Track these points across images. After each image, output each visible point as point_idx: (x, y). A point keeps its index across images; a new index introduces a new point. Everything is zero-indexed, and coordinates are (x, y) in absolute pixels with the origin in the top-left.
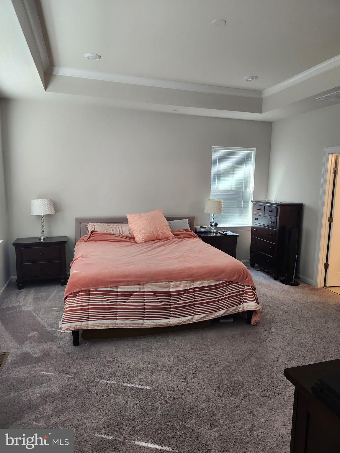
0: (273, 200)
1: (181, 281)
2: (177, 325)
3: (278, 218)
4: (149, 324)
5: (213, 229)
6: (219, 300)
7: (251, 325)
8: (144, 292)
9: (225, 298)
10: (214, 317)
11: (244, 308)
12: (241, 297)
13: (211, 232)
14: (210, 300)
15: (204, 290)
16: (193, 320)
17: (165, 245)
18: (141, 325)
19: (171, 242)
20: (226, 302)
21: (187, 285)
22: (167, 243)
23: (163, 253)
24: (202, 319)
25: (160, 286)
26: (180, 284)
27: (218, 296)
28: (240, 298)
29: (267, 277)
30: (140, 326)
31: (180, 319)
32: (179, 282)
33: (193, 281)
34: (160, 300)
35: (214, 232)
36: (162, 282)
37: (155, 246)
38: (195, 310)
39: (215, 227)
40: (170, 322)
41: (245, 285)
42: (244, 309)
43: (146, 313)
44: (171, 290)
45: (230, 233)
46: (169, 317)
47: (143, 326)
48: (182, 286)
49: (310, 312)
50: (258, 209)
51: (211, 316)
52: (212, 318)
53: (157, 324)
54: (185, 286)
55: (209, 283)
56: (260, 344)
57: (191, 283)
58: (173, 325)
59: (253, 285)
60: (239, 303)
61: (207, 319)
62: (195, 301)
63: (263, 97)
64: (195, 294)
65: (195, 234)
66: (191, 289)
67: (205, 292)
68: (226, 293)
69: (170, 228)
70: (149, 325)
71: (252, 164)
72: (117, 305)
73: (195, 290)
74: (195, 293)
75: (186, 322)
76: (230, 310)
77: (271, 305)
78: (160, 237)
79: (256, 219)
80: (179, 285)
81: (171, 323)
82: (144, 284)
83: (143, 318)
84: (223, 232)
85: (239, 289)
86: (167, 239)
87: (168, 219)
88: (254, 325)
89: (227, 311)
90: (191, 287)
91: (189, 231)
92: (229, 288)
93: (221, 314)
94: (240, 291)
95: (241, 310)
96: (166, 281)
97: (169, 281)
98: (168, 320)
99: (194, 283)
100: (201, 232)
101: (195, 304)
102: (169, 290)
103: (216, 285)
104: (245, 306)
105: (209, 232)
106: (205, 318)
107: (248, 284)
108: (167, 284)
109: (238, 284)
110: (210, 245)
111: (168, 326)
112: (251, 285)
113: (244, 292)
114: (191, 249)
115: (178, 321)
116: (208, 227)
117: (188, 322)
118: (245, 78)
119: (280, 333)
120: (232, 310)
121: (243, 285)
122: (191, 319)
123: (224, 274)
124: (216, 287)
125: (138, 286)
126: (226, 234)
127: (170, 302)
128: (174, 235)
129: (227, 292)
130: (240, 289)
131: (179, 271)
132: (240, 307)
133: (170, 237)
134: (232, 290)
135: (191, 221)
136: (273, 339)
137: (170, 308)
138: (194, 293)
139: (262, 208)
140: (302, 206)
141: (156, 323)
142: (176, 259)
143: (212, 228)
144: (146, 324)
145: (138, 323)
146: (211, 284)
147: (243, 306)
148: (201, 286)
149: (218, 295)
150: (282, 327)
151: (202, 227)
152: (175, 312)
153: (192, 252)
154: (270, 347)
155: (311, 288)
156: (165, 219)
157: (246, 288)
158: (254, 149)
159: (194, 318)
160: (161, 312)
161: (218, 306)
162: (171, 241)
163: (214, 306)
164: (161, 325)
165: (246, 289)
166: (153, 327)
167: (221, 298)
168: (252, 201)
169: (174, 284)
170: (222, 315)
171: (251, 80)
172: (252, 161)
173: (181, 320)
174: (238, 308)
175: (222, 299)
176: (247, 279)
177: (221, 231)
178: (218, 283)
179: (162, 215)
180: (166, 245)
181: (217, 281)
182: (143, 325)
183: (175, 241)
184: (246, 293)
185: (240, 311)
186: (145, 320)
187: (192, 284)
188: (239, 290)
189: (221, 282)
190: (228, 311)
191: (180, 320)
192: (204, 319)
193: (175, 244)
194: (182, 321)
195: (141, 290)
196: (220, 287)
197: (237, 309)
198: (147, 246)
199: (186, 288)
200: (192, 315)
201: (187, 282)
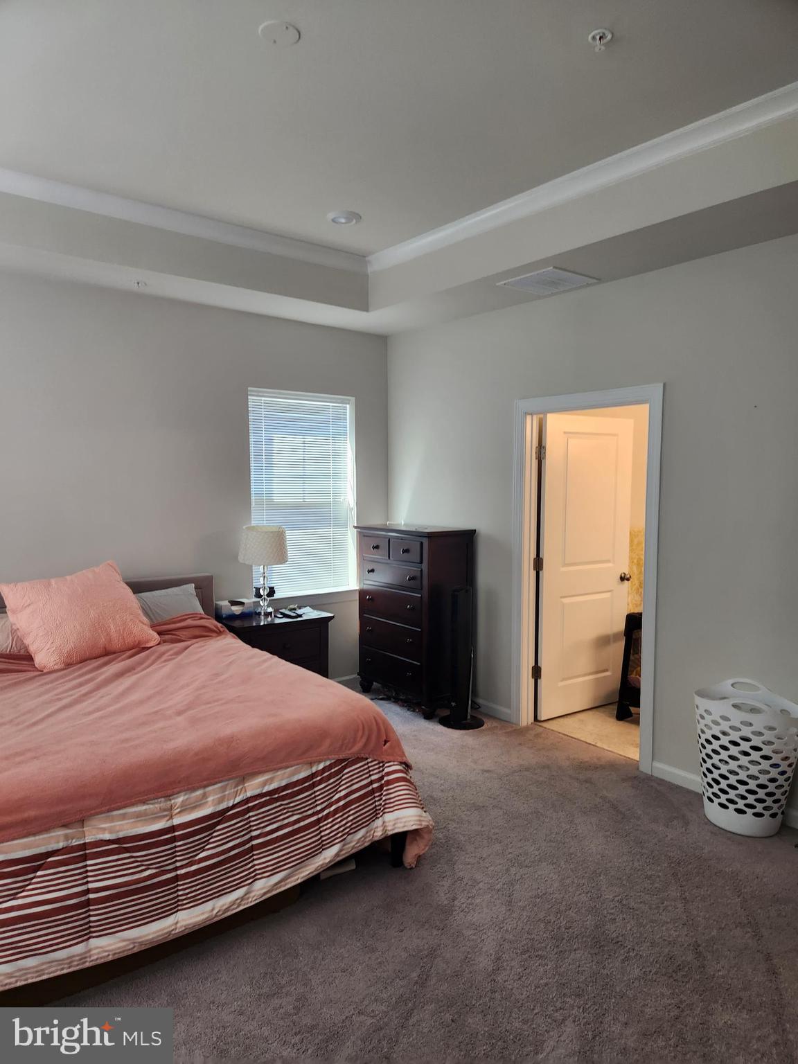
0: (403, 523)
1: (205, 787)
2: (202, 926)
3: (425, 566)
4: (107, 949)
5: (265, 606)
6: (319, 821)
7: (406, 868)
8: (84, 846)
9: (336, 811)
10: (309, 874)
11: (385, 827)
12: (377, 797)
13: (259, 614)
15: (277, 800)
16: (248, 898)
17: (134, 669)
18: (80, 960)
19: (153, 658)
20: (337, 824)
21: (225, 795)
22: (140, 663)
23: (135, 697)
24: (276, 889)
25: (138, 816)
26: (205, 796)
27: (316, 809)
28: (373, 801)
29: (408, 714)
30: (78, 965)
32: (199, 792)
33: (243, 779)
34: (140, 861)
35: (267, 614)
36: (144, 802)
37: (103, 677)
38: (254, 865)
39: (268, 599)
40: (177, 923)
41: (383, 762)
42: (386, 830)
43: (96, 915)
44: (177, 821)
45: (309, 614)
46: (174, 908)
47: (86, 962)
48: (210, 803)
49: (527, 796)
50: (374, 548)
51: (301, 873)
52: (303, 878)
53: (134, 943)
54: (221, 801)
56: (441, 927)
57: (237, 786)
58: (187, 931)
59: (404, 760)
60: (373, 817)
62: (252, 839)
63: (369, 271)
64: (249, 817)
65: (219, 625)
66: (236, 804)
67: (278, 804)
68: (337, 796)
69: (146, 613)
70: (107, 954)
71: (348, 437)
73: (250, 805)
74: (251, 814)
75: (228, 911)
76: (349, 843)
77: (437, 794)
78: (116, 644)
79: (369, 571)
80: (201, 800)
81: (181, 927)
82: (82, 822)
83: (86, 933)
84: (291, 610)
85: (370, 776)
86: (140, 648)
87: (138, 587)
88: (412, 868)
89: (344, 845)
90: (238, 800)
91: (201, 618)
92: (343, 778)
93: (327, 861)
94: (372, 782)
95: (378, 834)
96: (159, 794)
97: (169, 792)
98: (171, 920)
99: (246, 785)
100: (233, 617)
101: (253, 848)
102: (170, 821)
103: (310, 778)
104: (389, 821)
105: (254, 615)
106: (283, 883)
107: (392, 759)
108: (160, 804)
109: (366, 762)
110: (267, 655)
111: (171, 938)
112: (400, 759)
113: (383, 782)
114: (217, 675)
115: (203, 914)
116: (249, 600)
117: (234, 909)
118: (331, 216)
119: (478, 876)
120: (358, 840)
121: (379, 763)
122: (242, 898)
123: (327, 742)
124: (310, 783)
125: (62, 832)
126: (300, 616)
127: (176, 861)
128: (160, 633)
129: (340, 791)
130: (373, 775)
131: (196, 754)
132: (374, 827)
133: (148, 641)
134: (352, 781)
135: (204, 589)
136: (469, 901)
137: (177, 878)
138: (247, 816)
139: (384, 544)
140: (473, 536)
141: (133, 941)
142: (179, 713)
143: (261, 602)
144: (99, 953)
145: (68, 958)
146: (295, 779)
147: (384, 822)
148: (266, 789)
149: (317, 805)
150: (478, 855)
151: (234, 603)
152: (194, 889)
153: (222, 682)
154: (468, 927)
155: (510, 729)
156: (129, 591)
157: (386, 770)
158: (349, 400)
159: (252, 891)
160: (147, 901)
161: (319, 837)
162: (152, 653)
163: (309, 839)
164: (150, 941)
165: (388, 774)
166: (121, 955)
167: (326, 812)
168: (355, 527)
169: (183, 801)
170: (330, 862)
171: (343, 221)
172: (348, 429)
173: (213, 910)
174: (371, 830)
175: (327, 817)
176: (388, 744)
177: (286, 609)
178: (314, 770)
179: (119, 578)
180: (139, 669)
181: (311, 764)
182: (86, 958)
183: (163, 654)
184: (388, 783)
185: (376, 839)
186: (91, 940)
187: (240, 788)
188: (369, 780)
189: (321, 766)
190: (347, 846)
191: (211, 908)
192: (280, 887)
193: (166, 661)
194: (215, 912)
195: (75, 843)
196: (320, 782)
197: (368, 834)
198: (74, 679)
199: (223, 806)
200: (246, 885)
201: (227, 785)
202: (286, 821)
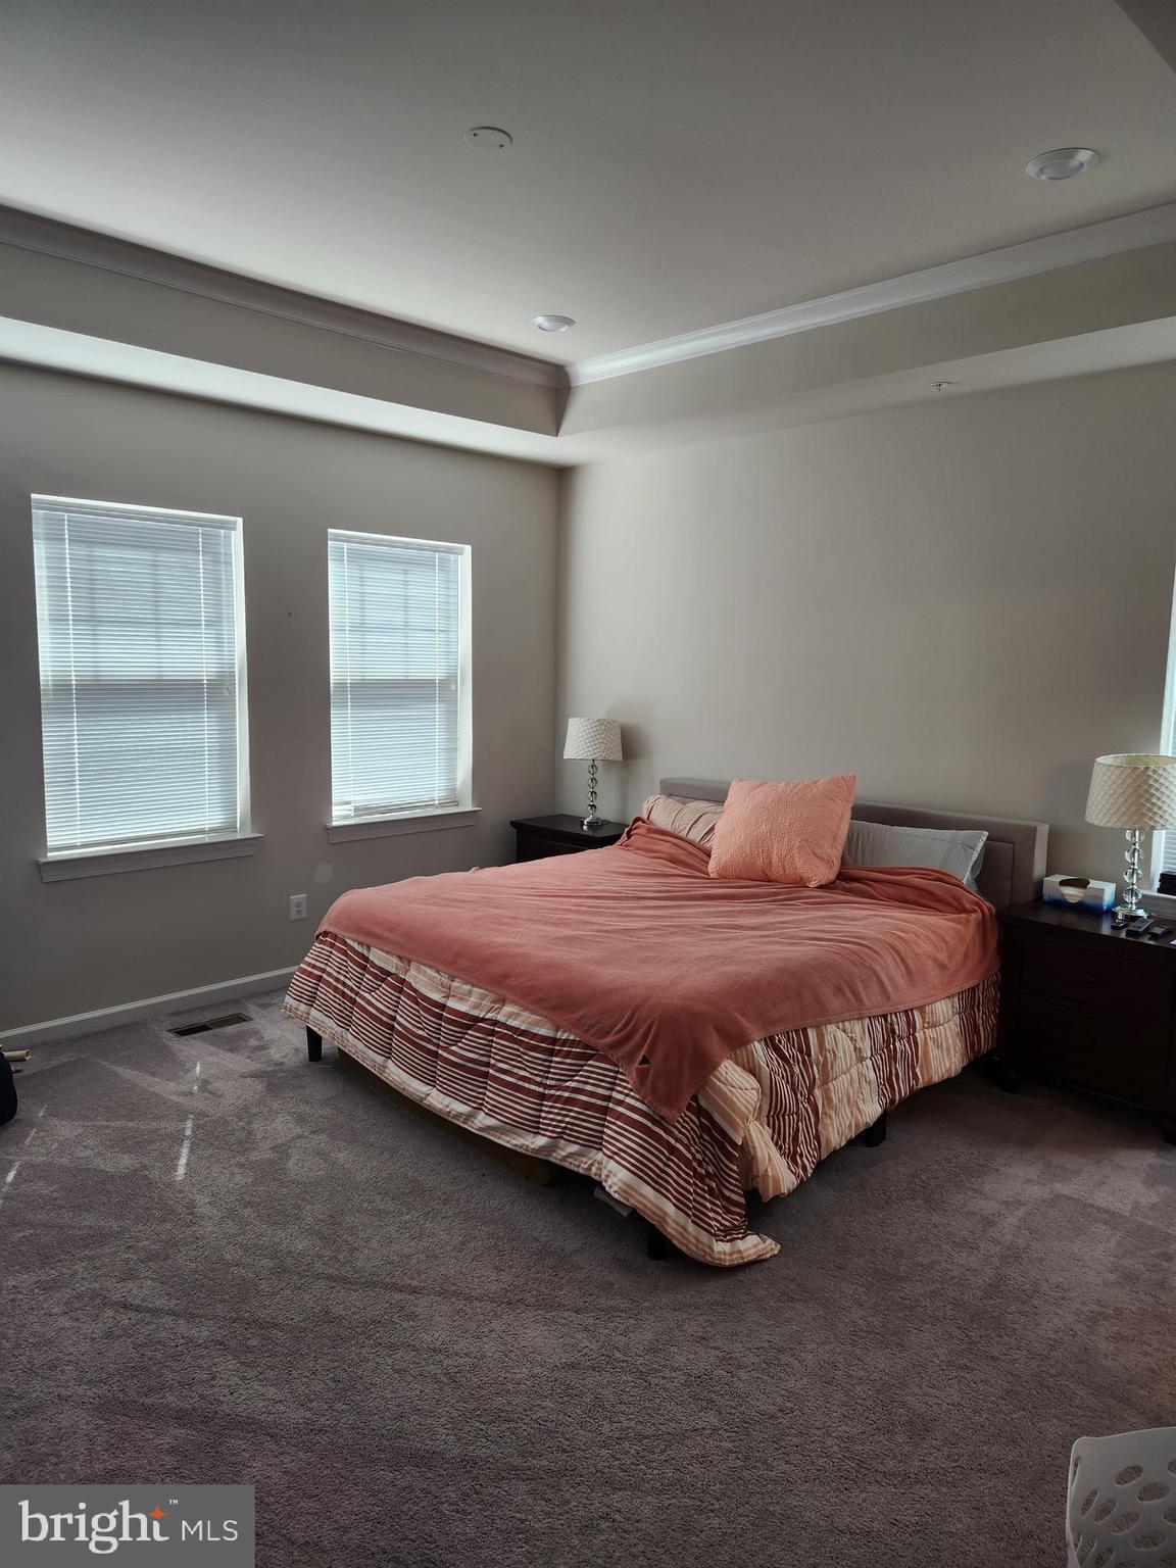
1: (474, 984)
5: (1132, 905)
6: (542, 1096)
8: (403, 983)
9: (559, 1099)
14: (521, 1083)
15: (515, 1041)
16: (470, 1121)
21: (481, 1004)
26: (470, 993)
27: (544, 1081)
31: (448, 1100)
32: (469, 987)
33: (502, 1000)
34: (422, 1021)
38: (484, 1093)
40: (428, 1095)
43: (395, 1043)
44: (448, 1002)
46: (432, 1081)
47: (382, 1074)
48: (469, 1003)
54: (477, 1007)
55: (529, 1024)
57: (494, 1002)
58: (428, 1108)
60: (596, 1143)
61: (500, 1142)
62: (488, 1064)
64: (491, 1041)
66: (486, 1019)
67: (516, 1046)
68: (568, 1084)
70: (391, 1079)
72: (357, 994)
73: (496, 1029)
74: (494, 1039)
78: (776, 870)
80: (467, 995)
81: (430, 1102)
82: (406, 962)
83: (388, 1052)
85: (612, 1090)
89: (552, 1145)
90: (489, 1016)
92: (585, 1068)
94: (610, 1099)
96: (448, 970)
97: (455, 973)
98: (425, 1089)
99: (501, 1007)
101: (487, 1075)
102: (446, 1000)
103: (549, 1041)
108: (447, 979)
109: (614, 1069)
111: (421, 1104)
115: (441, 1103)
120: (567, 1152)
122: (467, 1117)
123: (581, 1012)
125: (395, 960)
127: (441, 1040)
129: (573, 1081)
130: (616, 1090)
135: (1018, 845)
137: (436, 1055)
138: (491, 1038)
146: (536, 1031)
148: (511, 1022)
149: (548, 1077)
151: (1072, 883)
152: (443, 1075)
156: (846, 813)
159: (475, 1118)
160: (417, 1056)
161: (537, 1114)
163: (527, 1109)
167: (552, 1092)
169: (458, 987)
173: (447, 1107)
174: (583, 1155)
175: (550, 1098)
176: (646, 1065)
178: (557, 1035)
181: (555, 1026)
186: (388, 1061)
187: (496, 1005)
188: (608, 1093)
189: (564, 1036)
190: (555, 1149)
192: (499, 1138)
194: (448, 1110)
195: (400, 976)
196: (558, 1054)
199: (475, 1013)
200: (471, 1106)
201: (487, 995)
202: (515, 1070)
